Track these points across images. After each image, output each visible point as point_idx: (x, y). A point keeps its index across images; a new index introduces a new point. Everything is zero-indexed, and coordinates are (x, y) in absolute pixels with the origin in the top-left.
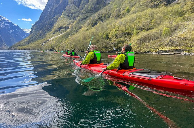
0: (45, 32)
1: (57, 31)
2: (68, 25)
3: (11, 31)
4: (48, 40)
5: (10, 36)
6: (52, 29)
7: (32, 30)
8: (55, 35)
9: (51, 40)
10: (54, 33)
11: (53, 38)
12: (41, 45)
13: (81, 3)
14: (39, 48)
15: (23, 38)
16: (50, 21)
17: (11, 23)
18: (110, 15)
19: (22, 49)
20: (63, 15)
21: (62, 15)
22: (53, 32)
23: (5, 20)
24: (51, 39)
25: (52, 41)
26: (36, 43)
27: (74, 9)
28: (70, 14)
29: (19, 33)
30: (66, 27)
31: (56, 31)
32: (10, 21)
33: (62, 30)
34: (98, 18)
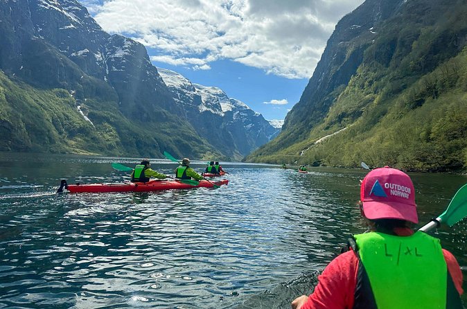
0: (311, 127)
1: (335, 123)
2: (360, 107)
3: (249, 126)
4: (313, 144)
5: (247, 135)
6: (325, 119)
7: (286, 122)
8: (328, 131)
9: (319, 143)
10: (327, 128)
11: (323, 139)
12: (298, 153)
13: (395, 54)
14: (293, 161)
15: (269, 138)
16: (322, 101)
17: (250, 112)
18: (456, 82)
19: (263, 162)
20: (351, 85)
21: (348, 87)
22: (325, 125)
23: (241, 107)
24: (319, 141)
25: (320, 145)
26: (289, 149)
27: (375, 71)
28: (366, 83)
29: (263, 128)
30: (355, 112)
31: (332, 123)
32: (248, 108)
33: (346, 119)
34: (428, 90)
